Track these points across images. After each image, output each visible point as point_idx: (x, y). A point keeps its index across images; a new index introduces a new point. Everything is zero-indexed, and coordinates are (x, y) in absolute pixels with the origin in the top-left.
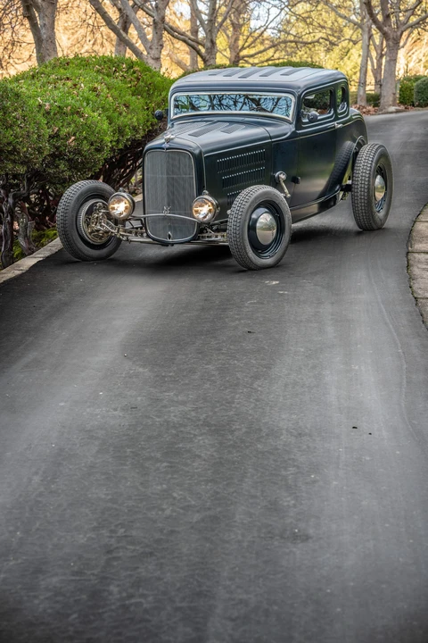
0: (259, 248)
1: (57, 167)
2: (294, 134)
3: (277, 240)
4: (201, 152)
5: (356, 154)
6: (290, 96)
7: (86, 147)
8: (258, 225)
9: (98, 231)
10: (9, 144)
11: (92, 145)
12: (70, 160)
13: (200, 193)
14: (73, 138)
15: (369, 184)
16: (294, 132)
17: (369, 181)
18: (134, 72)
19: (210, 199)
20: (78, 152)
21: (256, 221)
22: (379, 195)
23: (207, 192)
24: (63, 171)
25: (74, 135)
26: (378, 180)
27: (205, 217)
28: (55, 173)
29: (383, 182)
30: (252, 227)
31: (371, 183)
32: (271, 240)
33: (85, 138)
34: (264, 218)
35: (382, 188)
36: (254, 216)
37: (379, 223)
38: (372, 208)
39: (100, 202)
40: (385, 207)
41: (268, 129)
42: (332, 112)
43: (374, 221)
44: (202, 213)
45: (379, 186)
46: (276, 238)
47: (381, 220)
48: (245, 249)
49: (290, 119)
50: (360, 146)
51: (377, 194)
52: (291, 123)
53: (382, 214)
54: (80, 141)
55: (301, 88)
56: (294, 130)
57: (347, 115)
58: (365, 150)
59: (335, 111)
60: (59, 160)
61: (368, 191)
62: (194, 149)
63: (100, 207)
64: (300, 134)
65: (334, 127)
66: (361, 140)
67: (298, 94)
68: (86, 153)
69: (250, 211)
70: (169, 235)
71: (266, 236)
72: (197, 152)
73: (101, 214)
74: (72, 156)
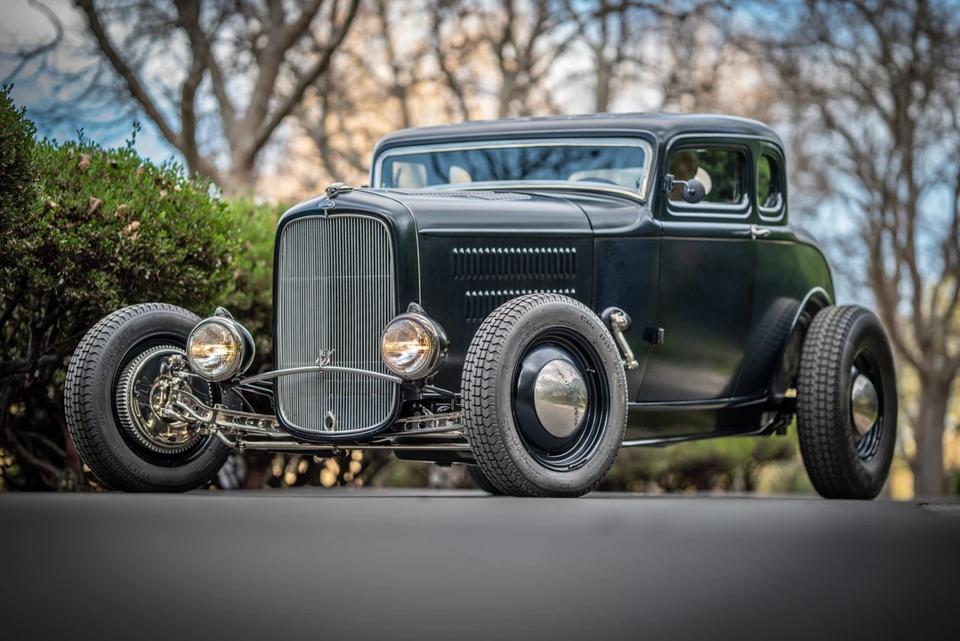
0: (544, 445)
2: (647, 230)
3: (589, 429)
4: (412, 227)
5: (803, 328)
7: (164, 245)
8: (538, 387)
11: (181, 244)
13: (402, 308)
14: (135, 224)
15: (836, 385)
16: (649, 225)
17: (836, 377)
19: (425, 320)
20: (145, 255)
21: (532, 378)
22: (864, 422)
23: (418, 307)
25: (139, 218)
26: (861, 385)
27: (409, 364)
29: (873, 391)
30: (523, 395)
31: (842, 382)
32: (572, 429)
33: (165, 227)
34: (556, 374)
35: (871, 406)
36: (526, 367)
37: (867, 483)
39: (177, 356)
40: (879, 452)
41: (587, 208)
42: (746, 201)
43: (852, 475)
44: (405, 354)
45: (864, 401)
46: (586, 424)
47: (869, 478)
48: (503, 435)
49: (641, 196)
50: (814, 308)
51: (857, 417)
52: (642, 203)
53: (871, 466)
54: (148, 232)
55: (667, 131)
56: (649, 218)
57: (783, 223)
58: (825, 318)
59: (753, 202)
60: (99, 270)
61: (836, 402)
62: (397, 214)
63: (177, 363)
64: (663, 229)
65: (749, 236)
66: (817, 295)
67: (659, 141)
68: (163, 260)
69: (517, 350)
70: (329, 419)
71: (561, 417)
72: (403, 223)
73: (176, 380)
74: (127, 264)
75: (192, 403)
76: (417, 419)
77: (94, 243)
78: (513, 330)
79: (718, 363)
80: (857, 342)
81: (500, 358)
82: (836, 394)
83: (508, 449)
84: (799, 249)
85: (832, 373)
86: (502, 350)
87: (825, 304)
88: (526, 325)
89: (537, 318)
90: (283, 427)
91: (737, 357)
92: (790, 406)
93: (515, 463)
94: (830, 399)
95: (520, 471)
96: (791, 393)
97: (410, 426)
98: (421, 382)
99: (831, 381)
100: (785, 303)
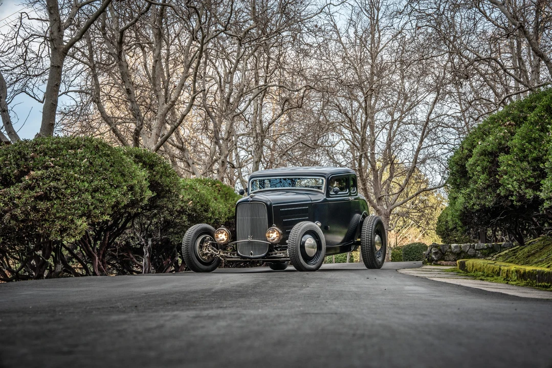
0: (307, 259)
1: (182, 218)
2: (325, 200)
3: (318, 254)
4: (271, 204)
5: (362, 222)
6: (324, 179)
7: (198, 207)
8: (306, 245)
9: (207, 254)
10: (167, 186)
11: (202, 206)
12: (189, 215)
13: (270, 225)
14: (191, 202)
15: (371, 238)
16: (325, 199)
18: (216, 187)
19: (277, 229)
20: (194, 210)
21: (304, 242)
22: (378, 247)
23: (275, 225)
24: (185, 221)
25: (192, 200)
26: (377, 238)
27: (273, 240)
28: (179, 222)
29: (380, 239)
30: (302, 246)
31: (373, 237)
32: (314, 254)
33: (198, 202)
34: (309, 241)
35: (380, 243)
36: (303, 240)
37: (379, 264)
38: (374, 253)
39: (208, 237)
40: (382, 255)
41: (310, 196)
42: (348, 191)
43: (376, 262)
44: (273, 237)
45: (378, 242)
46: (317, 253)
47: (380, 263)
48: (298, 257)
49: (323, 191)
50: (364, 217)
51: (376, 246)
52: (323, 194)
53: (380, 259)
54: (195, 204)
55: (328, 174)
56: (325, 197)
57: (356, 195)
58: (368, 219)
59: (349, 191)
60: (183, 214)
61: (371, 243)
62: (267, 201)
63: (208, 239)
64: (329, 200)
65: (349, 200)
66: (365, 213)
67: (327, 177)
68: (199, 211)
69: (301, 236)
70: (251, 253)
71: (311, 251)
72: (269, 203)
73: (208, 243)
74: (190, 212)
75: (212, 249)
76: (274, 253)
77: (182, 207)
78: (300, 231)
79: (340, 233)
80: (376, 226)
81: (297, 238)
82: (371, 240)
83: (300, 260)
84: (360, 201)
85: (370, 235)
86: (298, 236)
87: (367, 216)
88: (303, 230)
89: (305, 228)
90: (238, 255)
91: (345, 231)
92: (359, 243)
93: (301, 264)
94: (370, 242)
95: (302, 265)
96: (359, 240)
97: (272, 254)
98: (276, 244)
99: (370, 237)
100: (357, 215)
